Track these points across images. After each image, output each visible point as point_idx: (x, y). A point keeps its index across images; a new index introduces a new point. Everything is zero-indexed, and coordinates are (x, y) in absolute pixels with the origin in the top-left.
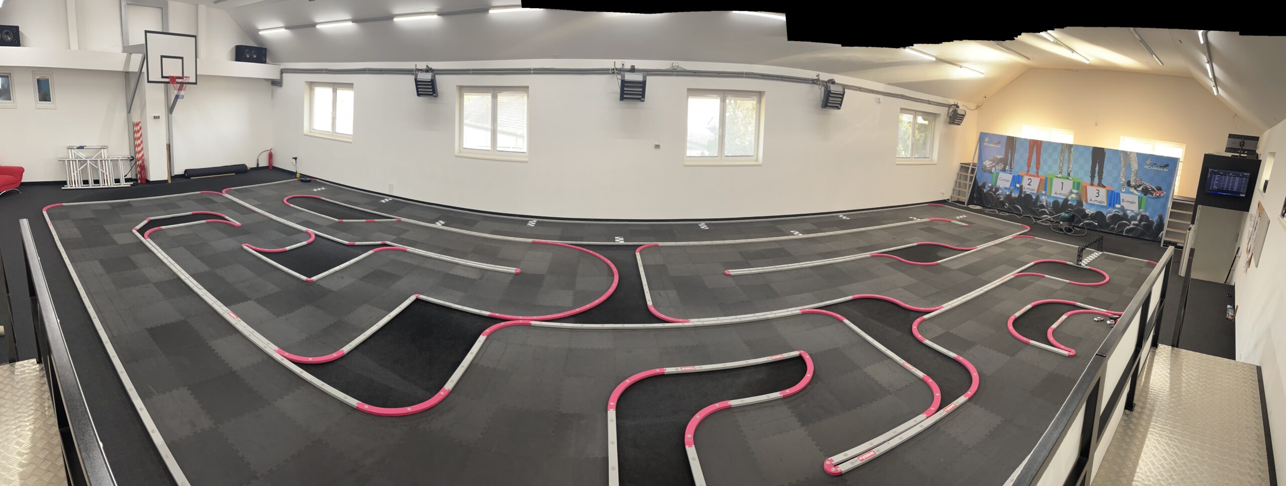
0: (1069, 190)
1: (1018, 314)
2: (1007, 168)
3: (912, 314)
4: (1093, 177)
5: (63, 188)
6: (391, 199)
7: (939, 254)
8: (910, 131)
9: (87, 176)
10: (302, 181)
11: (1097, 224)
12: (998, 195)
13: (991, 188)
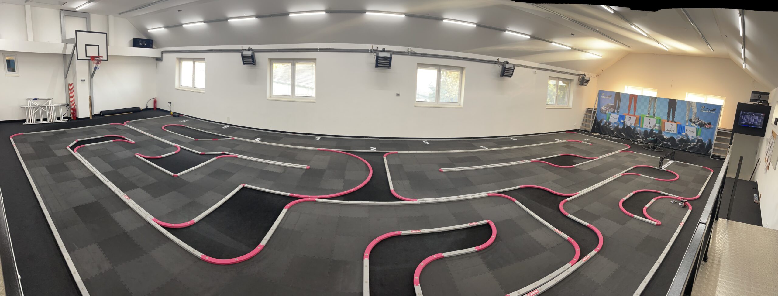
0: (654, 124)
1: (625, 198)
2: (616, 111)
3: (559, 198)
4: (669, 116)
5: (24, 124)
6: (228, 126)
7: (575, 161)
8: (555, 90)
9: (39, 116)
10: (174, 116)
11: (670, 144)
12: (610, 127)
13: (606, 123)
